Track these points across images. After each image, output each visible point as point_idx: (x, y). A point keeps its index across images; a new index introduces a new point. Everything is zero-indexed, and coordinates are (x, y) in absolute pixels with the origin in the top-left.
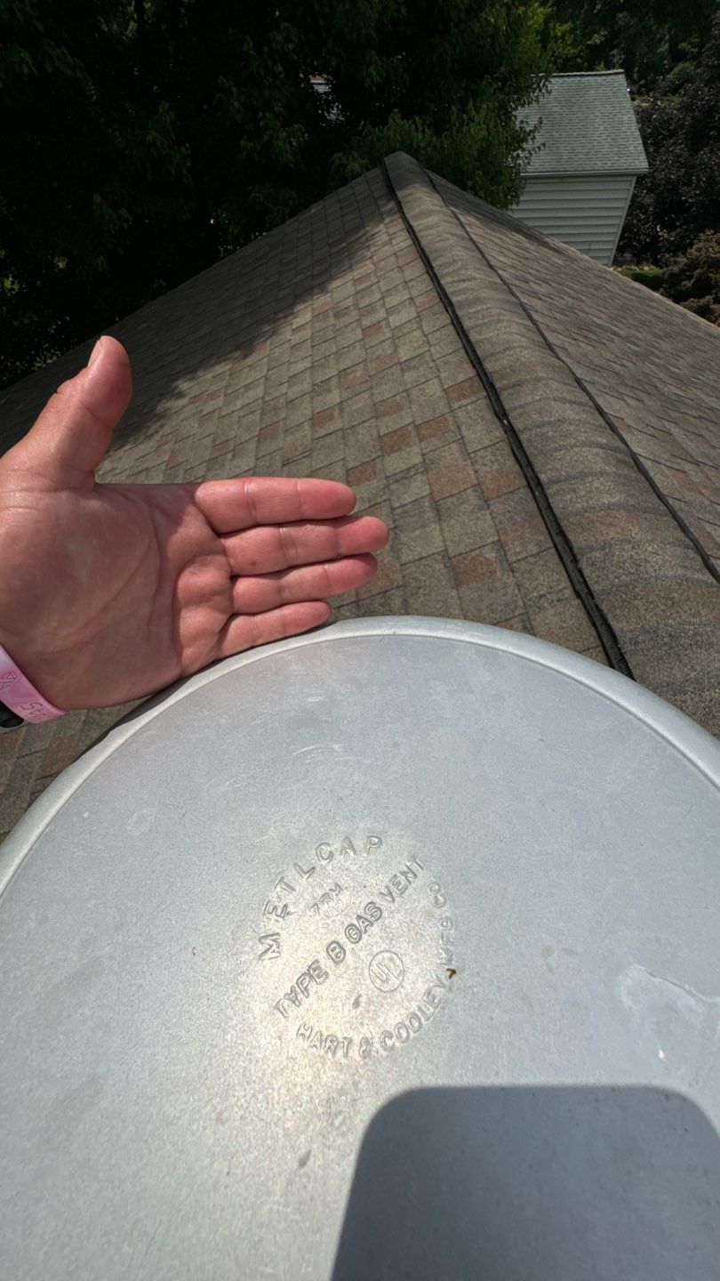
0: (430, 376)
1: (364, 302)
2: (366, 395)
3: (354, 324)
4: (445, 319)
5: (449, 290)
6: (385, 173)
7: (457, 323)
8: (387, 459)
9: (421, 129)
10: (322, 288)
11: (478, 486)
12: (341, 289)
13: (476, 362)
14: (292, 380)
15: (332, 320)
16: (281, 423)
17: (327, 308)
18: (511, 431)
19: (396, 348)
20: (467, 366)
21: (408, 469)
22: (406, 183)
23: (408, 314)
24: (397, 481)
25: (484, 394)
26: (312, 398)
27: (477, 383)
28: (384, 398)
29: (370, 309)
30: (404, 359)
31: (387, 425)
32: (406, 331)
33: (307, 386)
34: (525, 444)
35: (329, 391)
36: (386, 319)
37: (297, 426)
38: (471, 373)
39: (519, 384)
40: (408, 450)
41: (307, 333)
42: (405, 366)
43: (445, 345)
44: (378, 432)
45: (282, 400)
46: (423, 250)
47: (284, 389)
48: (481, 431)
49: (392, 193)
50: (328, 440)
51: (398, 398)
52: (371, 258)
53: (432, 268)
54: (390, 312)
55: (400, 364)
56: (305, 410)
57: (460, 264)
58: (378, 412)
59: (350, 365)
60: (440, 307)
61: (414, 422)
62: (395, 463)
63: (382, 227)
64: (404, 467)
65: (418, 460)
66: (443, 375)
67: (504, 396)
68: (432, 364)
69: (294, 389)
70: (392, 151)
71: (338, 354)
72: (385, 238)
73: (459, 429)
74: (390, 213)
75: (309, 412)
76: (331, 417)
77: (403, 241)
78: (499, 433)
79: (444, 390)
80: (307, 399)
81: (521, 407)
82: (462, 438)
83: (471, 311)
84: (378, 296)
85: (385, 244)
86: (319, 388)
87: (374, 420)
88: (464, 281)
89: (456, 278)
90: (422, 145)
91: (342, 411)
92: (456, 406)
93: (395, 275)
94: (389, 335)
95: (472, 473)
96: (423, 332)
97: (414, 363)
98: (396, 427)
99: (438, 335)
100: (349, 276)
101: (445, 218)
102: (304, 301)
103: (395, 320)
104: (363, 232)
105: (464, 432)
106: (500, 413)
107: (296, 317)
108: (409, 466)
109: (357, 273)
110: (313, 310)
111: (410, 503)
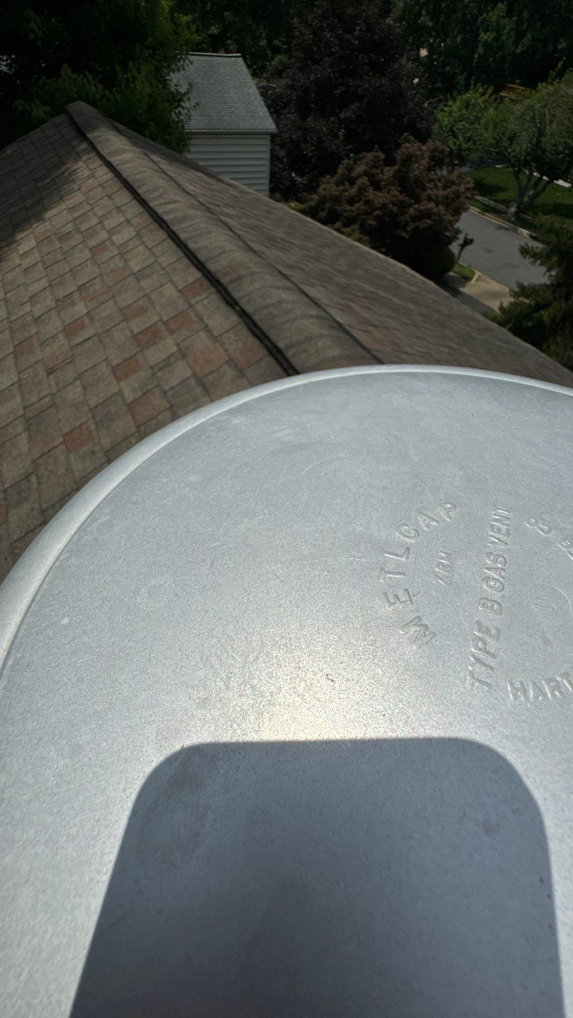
0: (164, 281)
1: (84, 227)
2: (111, 303)
3: (80, 246)
4: (161, 235)
5: (160, 210)
6: (71, 118)
7: (173, 236)
8: (147, 353)
9: (93, 83)
10: (39, 217)
11: (231, 361)
12: (57, 217)
13: (200, 265)
14: (33, 299)
15: (57, 245)
16: (35, 338)
17: (49, 234)
18: (245, 316)
19: (126, 261)
20: (192, 270)
21: (168, 358)
22: (93, 128)
23: (127, 234)
24: (161, 369)
25: (213, 290)
26: (59, 312)
27: (205, 282)
28: (129, 303)
29: (91, 232)
30: (137, 269)
31: (137, 325)
32: (130, 247)
33: (50, 302)
34: (259, 323)
35: (74, 304)
36: (109, 239)
37: (53, 337)
38: (198, 275)
39: (239, 278)
40: (162, 342)
41: (35, 257)
42: (139, 276)
43: (169, 255)
44: (132, 332)
45: (29, 318)
46: (126, 181)
47: (27, 308)
48: (220, 319)
49: (82, 136)
50: (86, 345)
51: (141, 302)
52: (79, 189)
53: (138, 195)
54: (111, 232)
55: (134, 274)
56: (54, 325)
57: (162, 190)
58: (127, 314)
59: (87, 280)
60: (155, 226)
61: (161, 320)
62: (155, 355)
63: (81, 164)
64: (163, 357)
65: (174, 349)
66: (175, 279)
67: (231, 288)
68: (162, 272)
69: (38, 306)
70: (72, 100)
71: (73, 272)
72: (87, 173)
73: (201, 319)
74: (85, 152)
75: (59, 325)
76: (83, 327)
77: (104, 174)
78: (234, 318)
79: (180, 291)
80: (53, 313)
81: (247, 295)
82: (207, 326)
83: (183, 226)
84: (96, 221)
85: (88, 177)
86: (63, 303)
87: (124, 323)
88: (169, 203)
89: (162, 201)
90: (98, 96)
91: (92, 319)
92: (193, 301)
93: (106, 202)
94: (117, 252)
95: (223, 352)
96: (146, 247)
97: (146, 272)
98: (147, 326)
99: (159, 248)
100: (63, 206)
101: (137, 155)
102: (24, 230)
103: (117, 239)
104: (64, 168)
105: (206, 320)
106: (231, 302)
107: (19, 245)
108: (168, 355)
109: (70, 202)
110: (36, 237)
111: (179, 384)
